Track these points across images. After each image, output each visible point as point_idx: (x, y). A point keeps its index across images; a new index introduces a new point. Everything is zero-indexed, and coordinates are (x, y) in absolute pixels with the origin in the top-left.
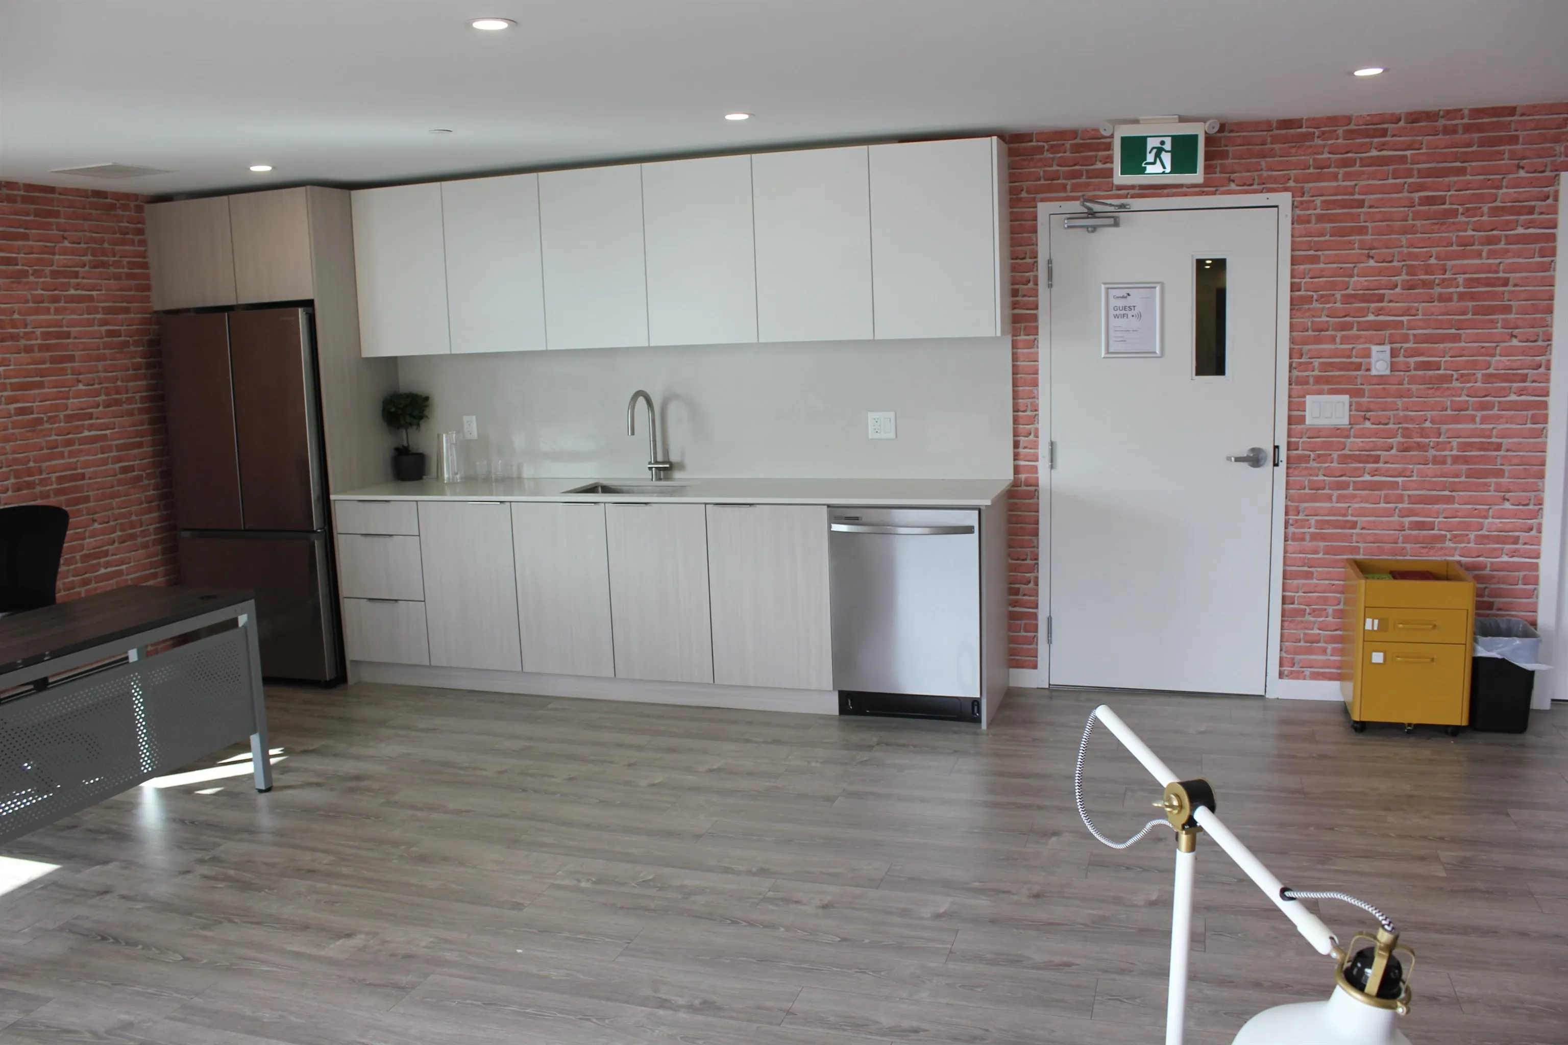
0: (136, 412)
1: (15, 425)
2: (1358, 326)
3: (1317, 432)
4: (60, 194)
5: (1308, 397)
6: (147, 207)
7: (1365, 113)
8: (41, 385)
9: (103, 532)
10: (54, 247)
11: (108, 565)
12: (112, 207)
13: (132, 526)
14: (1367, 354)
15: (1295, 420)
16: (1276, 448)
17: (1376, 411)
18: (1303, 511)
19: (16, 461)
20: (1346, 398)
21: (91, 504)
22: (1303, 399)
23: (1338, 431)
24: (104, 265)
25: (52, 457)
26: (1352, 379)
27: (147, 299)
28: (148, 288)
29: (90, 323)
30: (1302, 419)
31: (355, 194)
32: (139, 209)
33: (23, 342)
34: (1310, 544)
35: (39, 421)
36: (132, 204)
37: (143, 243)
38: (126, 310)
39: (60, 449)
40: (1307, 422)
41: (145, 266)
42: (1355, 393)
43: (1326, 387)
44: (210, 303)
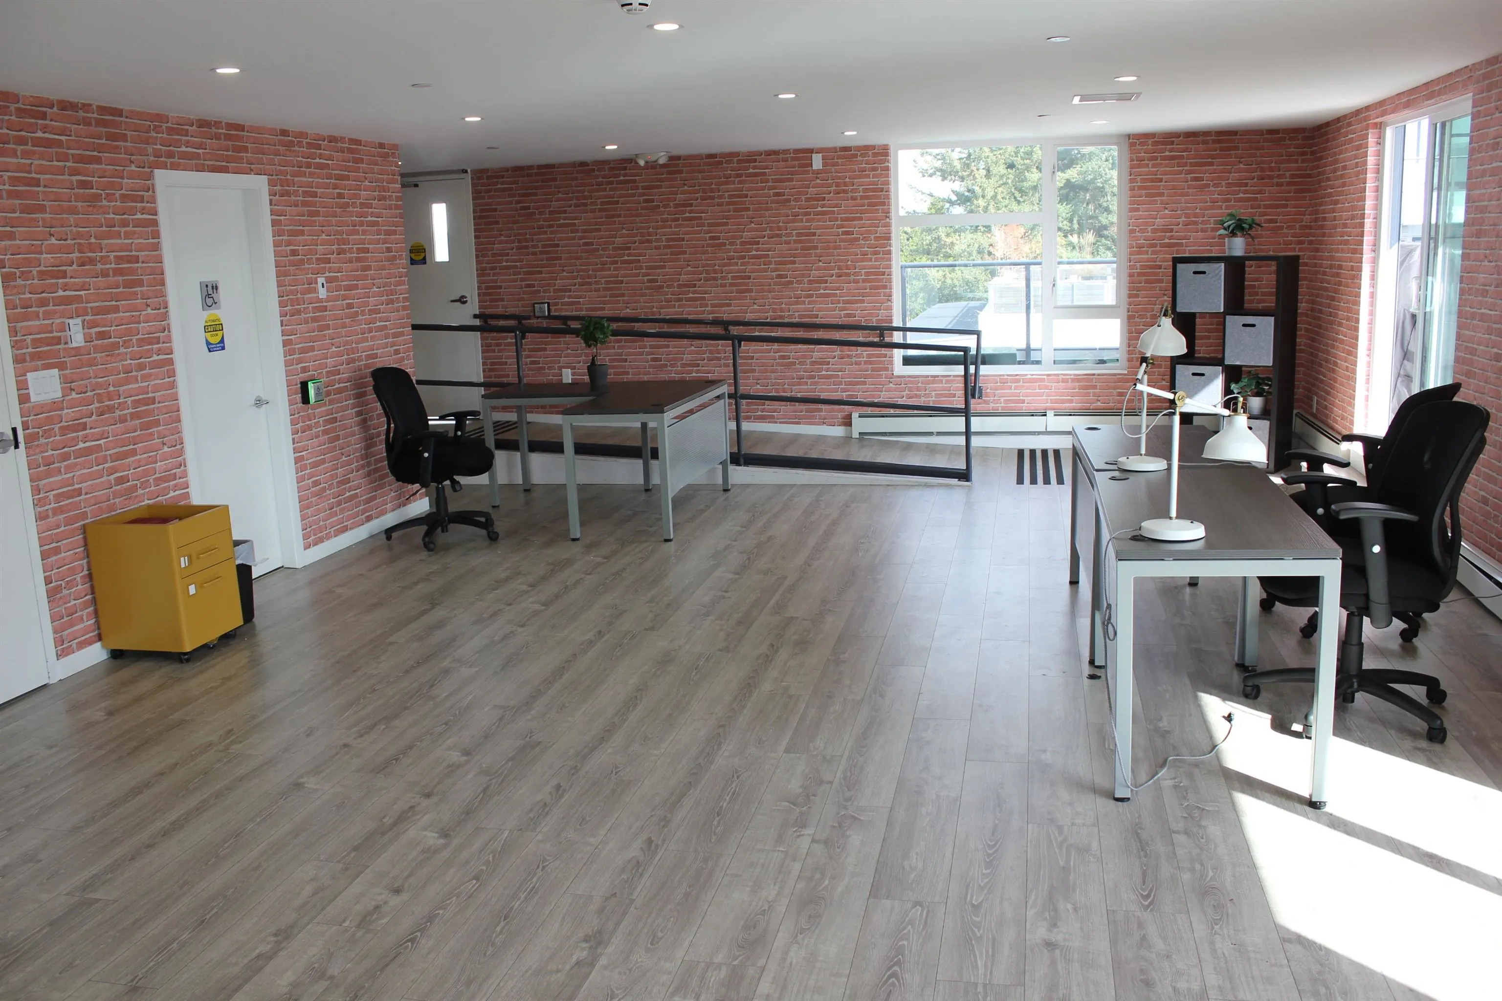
2: (53, 302)
3: (41, 408)
5: (28, 374)
7: (28, 94)
14: (63, 328)
15: (24, 399)
16: (14, 430)
17: (77, 381)
18: (43, 489)
20: (55, 372)
22: (24, 378)
23: (56, 405)
26: (56, 355)
30: (27, 396)
34: (53, 519)
40: (33, 399)
42: (61, 366)
43: (40, 363)
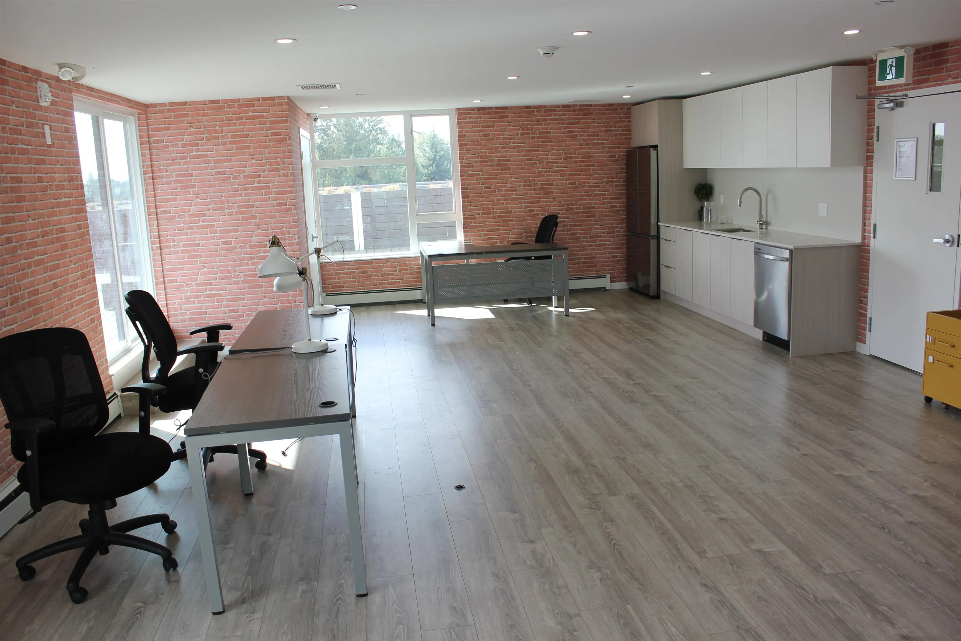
0: (620, 186)
1: (568, 188)
4: (594, 106)
6: (632, 108)
8: (580, 174)
9: (600, 229)
10: (589, 126)
11: (600, 241)
12: (617, 109)
13: (613, 228)
19: (568, 200)
21: (596, 218)
24: (611, 131)
25: (581, 200)
27: (629, 143)
28: (630, 139)
29: (602, 152)
31: (684, 100)
32: (629, 109)
33: (574, 159)
35: (578, 187)
36: (626, 107)
37: (630, 122)
38: (619, 147)
39: (585, 197)
41: (630, 130)
44: (643, 145)
